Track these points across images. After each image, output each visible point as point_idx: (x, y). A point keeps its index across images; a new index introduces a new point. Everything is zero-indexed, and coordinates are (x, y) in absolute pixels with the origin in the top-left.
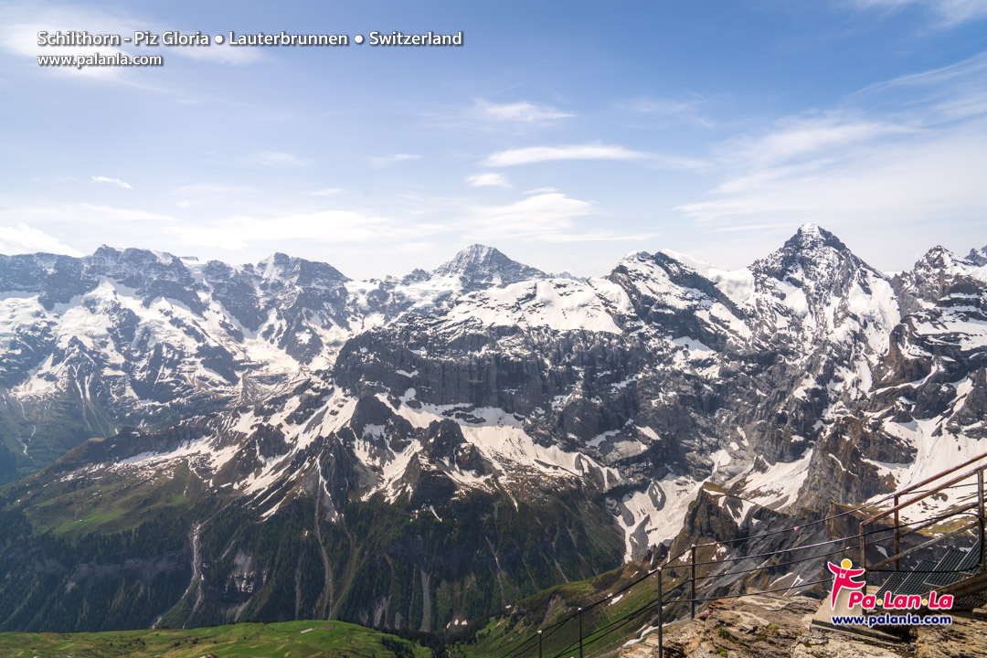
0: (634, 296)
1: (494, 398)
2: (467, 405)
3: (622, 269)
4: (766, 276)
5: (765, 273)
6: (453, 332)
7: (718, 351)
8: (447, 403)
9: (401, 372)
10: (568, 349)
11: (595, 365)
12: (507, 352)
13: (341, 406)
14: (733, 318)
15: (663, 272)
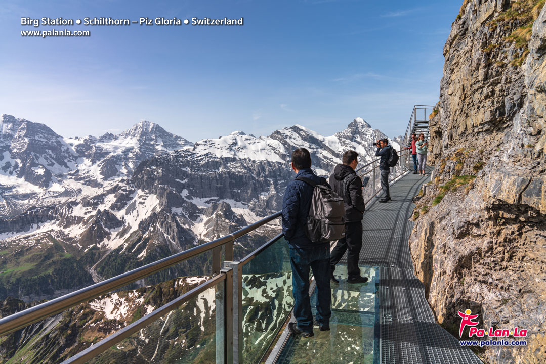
0: (287, 146)
1: (229, 194)
2: (216, 198)
3: (278, 133)
4: (345, 139)
5: (344, 138)
6: (202, 159)
7: (329, 172)
8: (206, 197)
9: (177, 180)
10: (263, 170)
11: (276, 177)
12: (233, 170)
13: (145, 199)
14: (334, 157)
15: (297, 135)
